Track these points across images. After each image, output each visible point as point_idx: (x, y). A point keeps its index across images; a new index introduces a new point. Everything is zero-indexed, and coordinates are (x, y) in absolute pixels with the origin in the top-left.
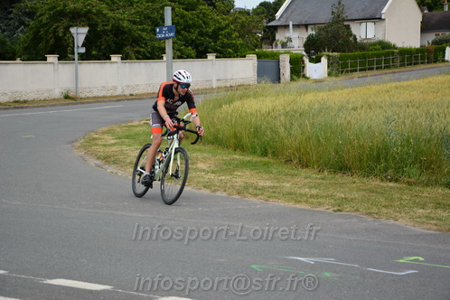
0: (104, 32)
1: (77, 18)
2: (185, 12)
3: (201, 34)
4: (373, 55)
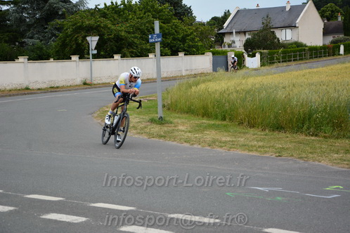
0: (109, 39)
1: (91, 30)
2: (163, 25)
3: (174, 39)
4: (291, 52)
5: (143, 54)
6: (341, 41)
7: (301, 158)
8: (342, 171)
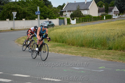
0: (21, 13)
1: (14, 10)
2: (41, 8)
3: (45, 13)
4: (87, 18)
5: (33, 19)
6: (104, 15)
7: (90, 57)
8: (105, 61)
